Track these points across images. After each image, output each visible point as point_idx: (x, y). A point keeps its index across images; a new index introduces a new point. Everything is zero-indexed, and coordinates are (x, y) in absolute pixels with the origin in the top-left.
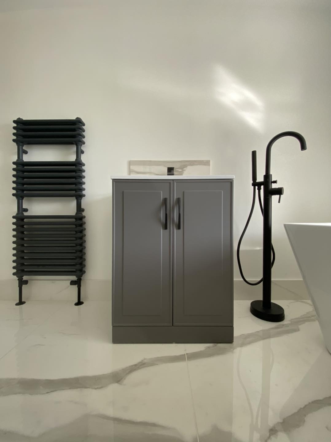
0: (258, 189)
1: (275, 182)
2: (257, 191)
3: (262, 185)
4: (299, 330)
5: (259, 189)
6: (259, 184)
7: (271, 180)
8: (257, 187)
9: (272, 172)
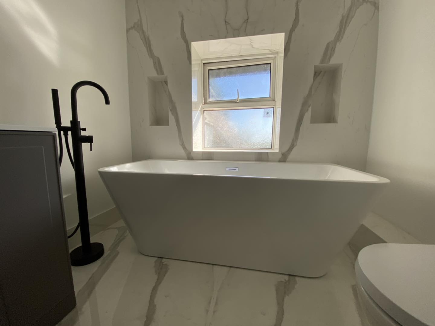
0: (64, 134)
1: (84, 129)
2: (63, 137)
3: (69, 131)
4: (119, 253)
5: (66, 135)
6: (66, 130)
7: (80, 127)
8: (62, 133)
9: (79, 119)
